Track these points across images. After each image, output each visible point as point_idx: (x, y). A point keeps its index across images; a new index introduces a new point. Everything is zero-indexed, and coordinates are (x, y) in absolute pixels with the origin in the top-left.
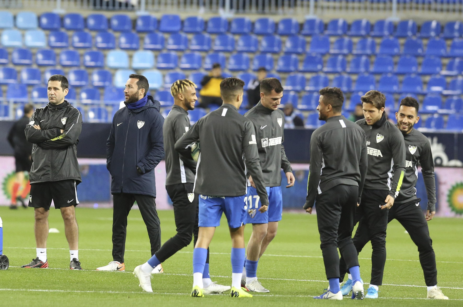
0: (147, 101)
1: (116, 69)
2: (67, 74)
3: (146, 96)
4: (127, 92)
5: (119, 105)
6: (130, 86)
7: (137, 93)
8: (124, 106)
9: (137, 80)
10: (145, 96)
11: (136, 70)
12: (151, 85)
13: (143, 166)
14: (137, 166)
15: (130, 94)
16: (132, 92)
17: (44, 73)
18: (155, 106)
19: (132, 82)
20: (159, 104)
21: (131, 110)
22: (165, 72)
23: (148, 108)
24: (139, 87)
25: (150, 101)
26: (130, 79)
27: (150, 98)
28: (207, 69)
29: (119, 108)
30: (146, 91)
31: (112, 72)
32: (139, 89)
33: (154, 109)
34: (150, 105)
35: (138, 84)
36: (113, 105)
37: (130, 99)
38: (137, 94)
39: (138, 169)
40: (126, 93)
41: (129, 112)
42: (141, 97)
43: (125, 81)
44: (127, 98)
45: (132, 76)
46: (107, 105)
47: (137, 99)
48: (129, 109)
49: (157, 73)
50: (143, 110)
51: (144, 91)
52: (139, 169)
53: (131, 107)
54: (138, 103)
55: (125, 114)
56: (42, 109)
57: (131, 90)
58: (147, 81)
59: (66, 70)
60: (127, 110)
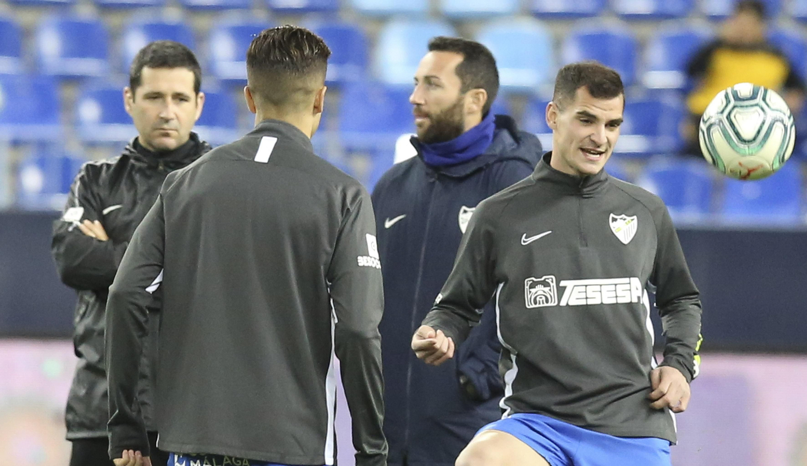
0: (496, 135)
1: (383, 18)
2: (203, 37)
3: (491, 117)
4: (422, 102)
5: (392, 152)
6: (433, 80)
7: (458, 105)
8: (412, 152)
9: (456, 59)
10: (485, 114)
11: (457, 21)
12: (508, 77)
13: (483, 371)
14: (459, 374)
15: (435, 110)
16: (438, 102)
17: (117, 34)
18: (522, 152)
19: (439, 66)
20: (538, 145)
21: (434, 168)
22: (562, 29)
23: (496, 162)
24: (464, 83)
25: (506, 135)
26: (430, 56)
27: (505, 123)
28: (716, 19)
29: (392, 161)
30: (491, 96)
31: (368, 28)
32: (464, 90)
33: (519, 163)
34: (504, 148)
35: (461, 71)
36: (372, 152)
37: (431, 128)
38: (457, 110)
39: (466, 384)
40: (418, 105)
41: (427, 174)
42: (472, 121)
43: (415, 61)
44: (420, 125)
45: (439, 45)
46: (350, 151)
47: (458, 129)
48: (429, 165)
49: (531, 29)
50: (479, 170)
51: (483, 94)
52: (469, 382)
53: (438, 159)
54: (461, 142)
55: (416, 182)
56: (108, 166)
57: (435, 93)
58: (490, 62)
59: (201, 22)
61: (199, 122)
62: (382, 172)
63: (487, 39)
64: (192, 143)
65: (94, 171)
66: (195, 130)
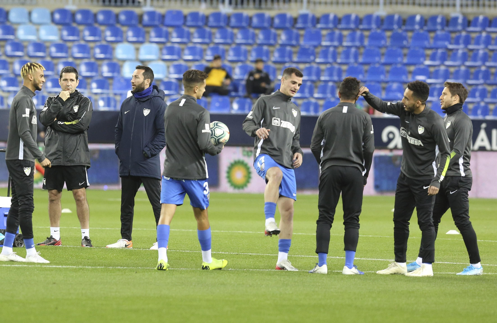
0: (153, 90)
1: (124, 61)
2: (79, 65)
3: (152, 86)
4: (134, 82)
5: (126, 95)
6: (137, 76)
7: (143, 83)
8: (131, 95)
9: (143, 71)
10: (150, 85)
11: (142, 61)
12: (156, 76)
13: (149, 150)
14: (143, 151)
15: (137, 84)
16: (138, 82)
17: (57, 65)
18: (160, 95)
19: (138, 73)
20: (164, 93)
21: (137, 99)
22: (169, 63)
23: (153, 97)
24: (145, 77)
25: (155, 90)
26: (136, 70)
27: (155, 87)
28: (208, 61)
29: (126, 97)
30: (152, 81)
31: (120, 63)
32: (145, 79)
33: (158, 98)
34: (155, 94)
35: (144, 74)
36: (121, 95)
37: (136, 89)
38: (143, 84)
39: (145, 154)
40: (133, 83)
41: (135, 100)
42: (147, 87)
43: (132, 72)
44: (133, 88)
45: (138, 68)
46: (115, 94)
47: (143, 89)
48: (136, 98)
49: (161, 63)
50: (149, 99)
51: (150, 81)
52: (146, 153)
53: (138, 96)
54: (144, 92)
55: (132, 102)
56: (54, 97)
57: (138, 80)
58: (152, 72)
59: (78, 62)
60: (133, 99)
61: (77, 87)
62: (124, 100)
63: (150, 66)
64: (76, 92)
65: (51, 99)
66: (76, 89)
